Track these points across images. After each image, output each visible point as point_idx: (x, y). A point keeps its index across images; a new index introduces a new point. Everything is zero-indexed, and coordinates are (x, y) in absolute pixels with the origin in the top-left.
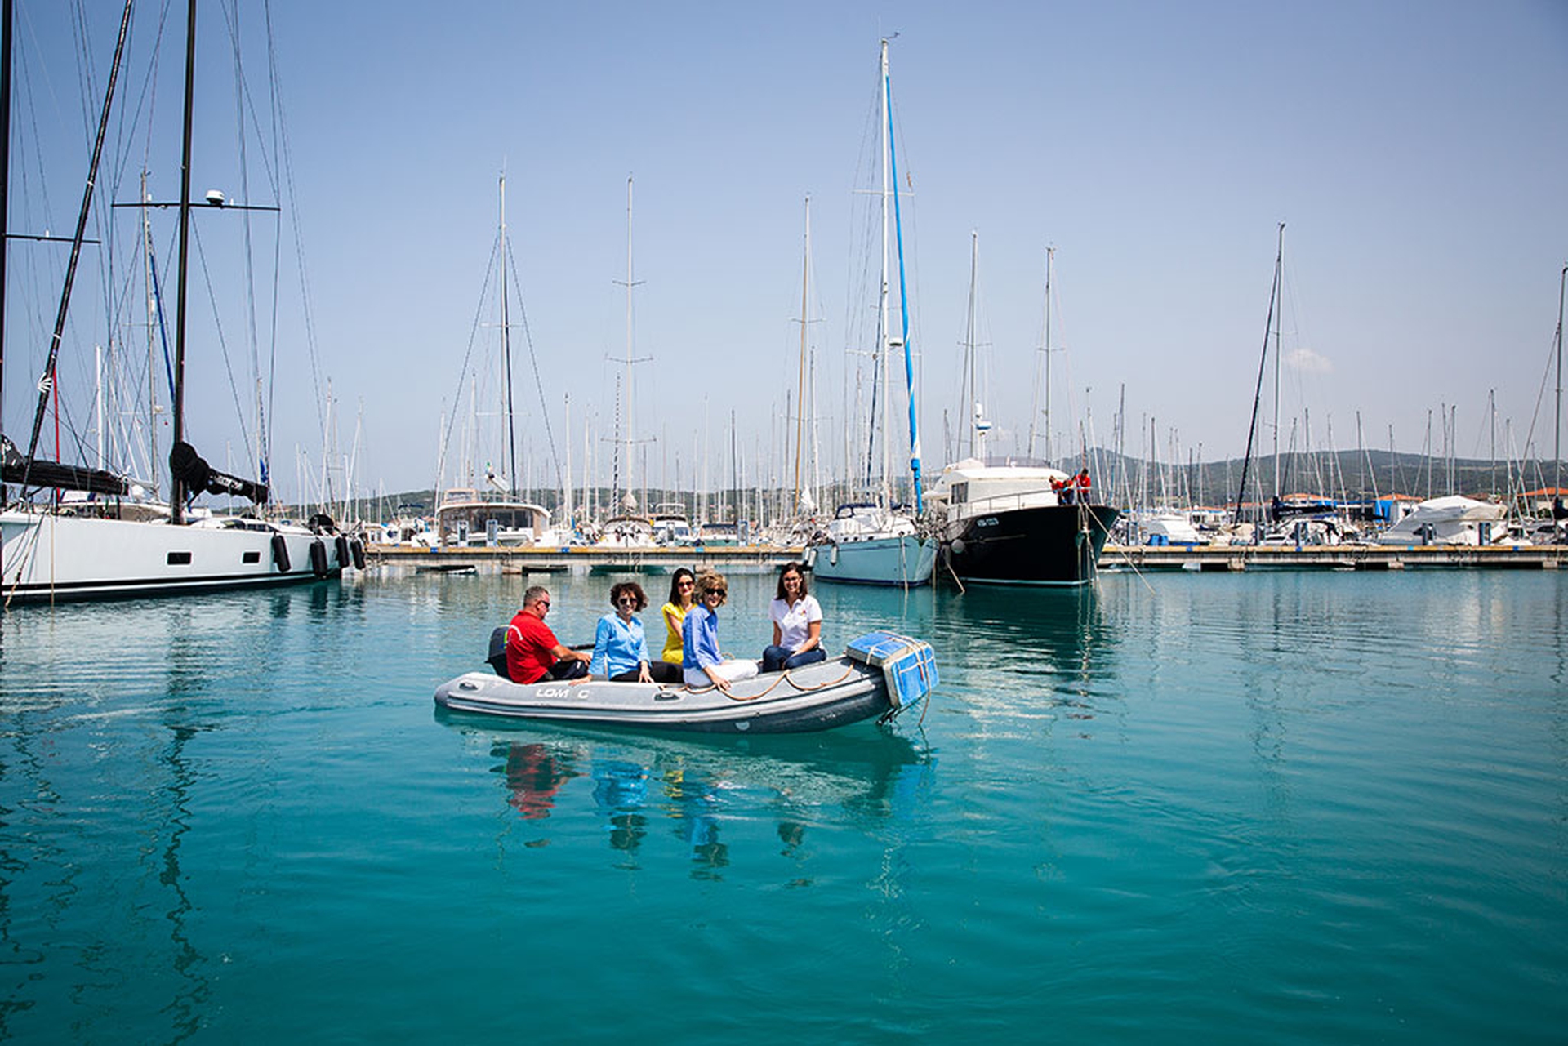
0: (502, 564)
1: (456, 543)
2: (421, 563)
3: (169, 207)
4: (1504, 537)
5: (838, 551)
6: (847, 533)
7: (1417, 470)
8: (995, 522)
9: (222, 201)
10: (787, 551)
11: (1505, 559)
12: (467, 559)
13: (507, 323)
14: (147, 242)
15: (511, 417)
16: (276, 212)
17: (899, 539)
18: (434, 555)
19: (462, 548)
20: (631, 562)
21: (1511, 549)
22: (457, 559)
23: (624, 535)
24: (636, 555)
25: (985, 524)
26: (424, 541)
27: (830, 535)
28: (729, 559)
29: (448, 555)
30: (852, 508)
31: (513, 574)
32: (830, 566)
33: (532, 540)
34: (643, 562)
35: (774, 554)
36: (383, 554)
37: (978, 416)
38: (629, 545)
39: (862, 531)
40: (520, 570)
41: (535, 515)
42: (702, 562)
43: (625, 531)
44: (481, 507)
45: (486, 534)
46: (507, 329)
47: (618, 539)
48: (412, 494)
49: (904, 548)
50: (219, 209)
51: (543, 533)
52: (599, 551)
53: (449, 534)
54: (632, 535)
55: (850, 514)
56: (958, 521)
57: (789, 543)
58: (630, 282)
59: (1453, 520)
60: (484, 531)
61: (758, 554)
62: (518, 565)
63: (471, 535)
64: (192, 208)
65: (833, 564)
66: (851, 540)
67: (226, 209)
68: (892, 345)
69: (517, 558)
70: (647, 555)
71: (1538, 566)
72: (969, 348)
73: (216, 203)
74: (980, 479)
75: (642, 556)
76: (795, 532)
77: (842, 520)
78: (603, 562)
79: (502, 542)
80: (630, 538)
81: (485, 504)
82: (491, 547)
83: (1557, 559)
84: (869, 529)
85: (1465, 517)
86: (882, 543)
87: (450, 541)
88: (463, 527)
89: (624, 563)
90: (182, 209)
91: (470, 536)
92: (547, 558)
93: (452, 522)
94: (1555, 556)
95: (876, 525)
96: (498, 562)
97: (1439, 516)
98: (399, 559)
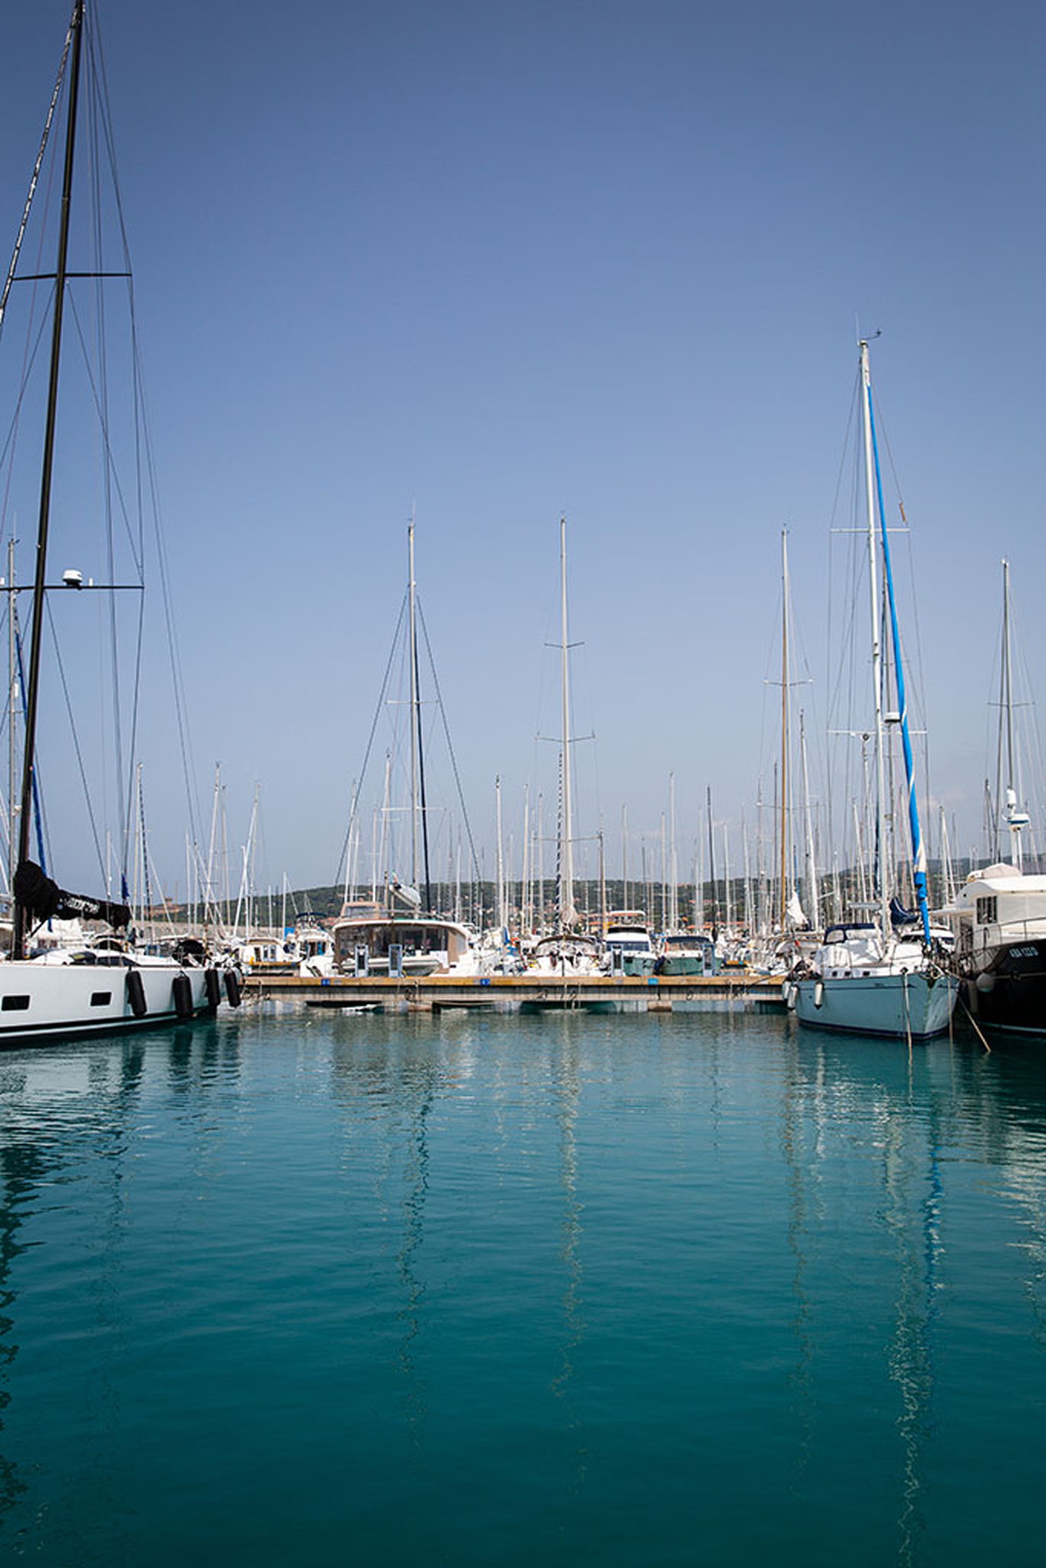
0: (407, 999)
1: (353, 970)
2: (309, 997)
3: (23, 591)
5: (823, 989)
6: (837, 966)
8: (1033, 952)
9: (80, 581)
10: (766, 982)
12: (365, 993)
13: (418, 699)
14: (12, 618)
15: (424, 812)
16: (140, 590)
17: (902, 977)
18: (326, 987)
19: (359, 980)
20: (567, 998)
22: (354, 993)
23: (561, 959)
24: (573, 988)
25: (1020, 955)
26: (315, 967)
27: (815, 967)
28: (691, 993)
29: (344, 988)
30: (844, 930)
31: (421, 1011)
32: (815, 1008)
33: (446, 966)
34: (581, 997)
35: (748, 987)
36: (264, 986)
37: (1010, 806)
38: (567, 974)
39: (854, 963)
40: (430, 1007)
41: (450, 934)
42: (656, 997)
43: (562, 954)
44: (385, 925)
45: (388, 960)
46: (418, 706)
47: (554, 964)
48: (323, 889)
49: (907, 989)
50: (76, 590)
51: (461, 957)
52: (527, 983)
53: (345, 959)
54: (571, 959)
55: (842, 938)
56: (984, 949)
57: (770, 969)
58: (566, 644)
60: (387, 956)
61: (727, 986)
62: (427, 1000)
63: (371, 960)
64: (48, 591)
65: (818, 1007)
66: (840, 976)
67: (83, 590)
68: (887, 721)
69: (425, 993)
70: (587, 988)
72: (1005, 709)
73: (73, 584)
74: (1013, 892)
75: (580, 989)
76: (778, 955)
77: (832, 947)
78: (532, 997)
79: (409, 970)
80: (567, 963)
81: (389, 922)
82: (395, 978)
84: (865, 960)
86: (878, 981)
87: (345, 967)
88: (361, 953)
89: (558, 998)
90: (36, 594)
91: (372, 962)
92: (462, 993)
93: (350, 943)
95: (874, 954)
96: (403, 996)
98: (283, 993)
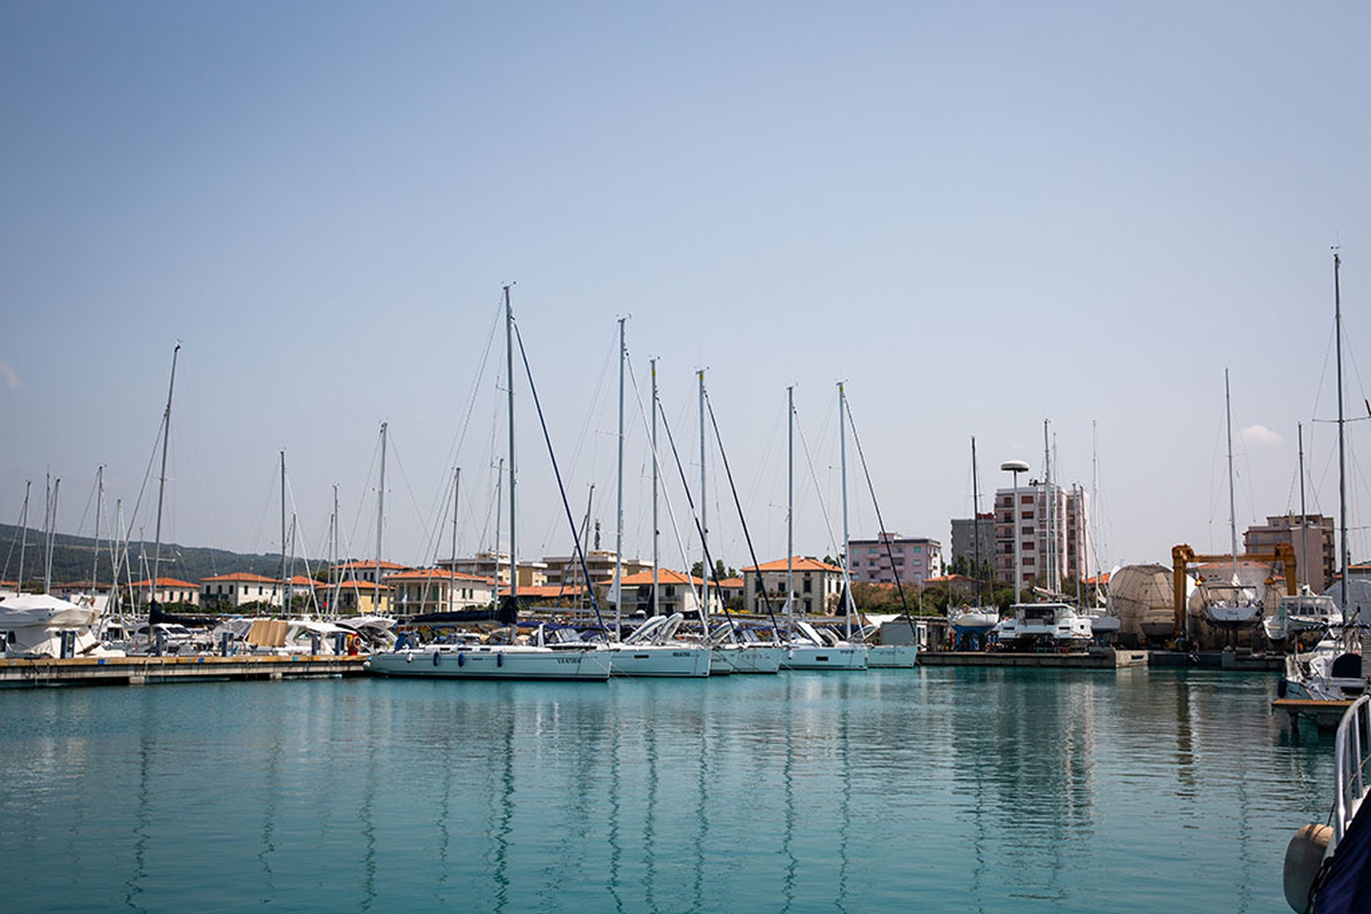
4: (95, 646)
7: (11, 543)
11: (88, 674)
21: (96, 663)
59: (39, 622)
71: (124, 682)
83: (145, 673)
85: (53, 622)
94: (143, 670)
97: (23, 620)
